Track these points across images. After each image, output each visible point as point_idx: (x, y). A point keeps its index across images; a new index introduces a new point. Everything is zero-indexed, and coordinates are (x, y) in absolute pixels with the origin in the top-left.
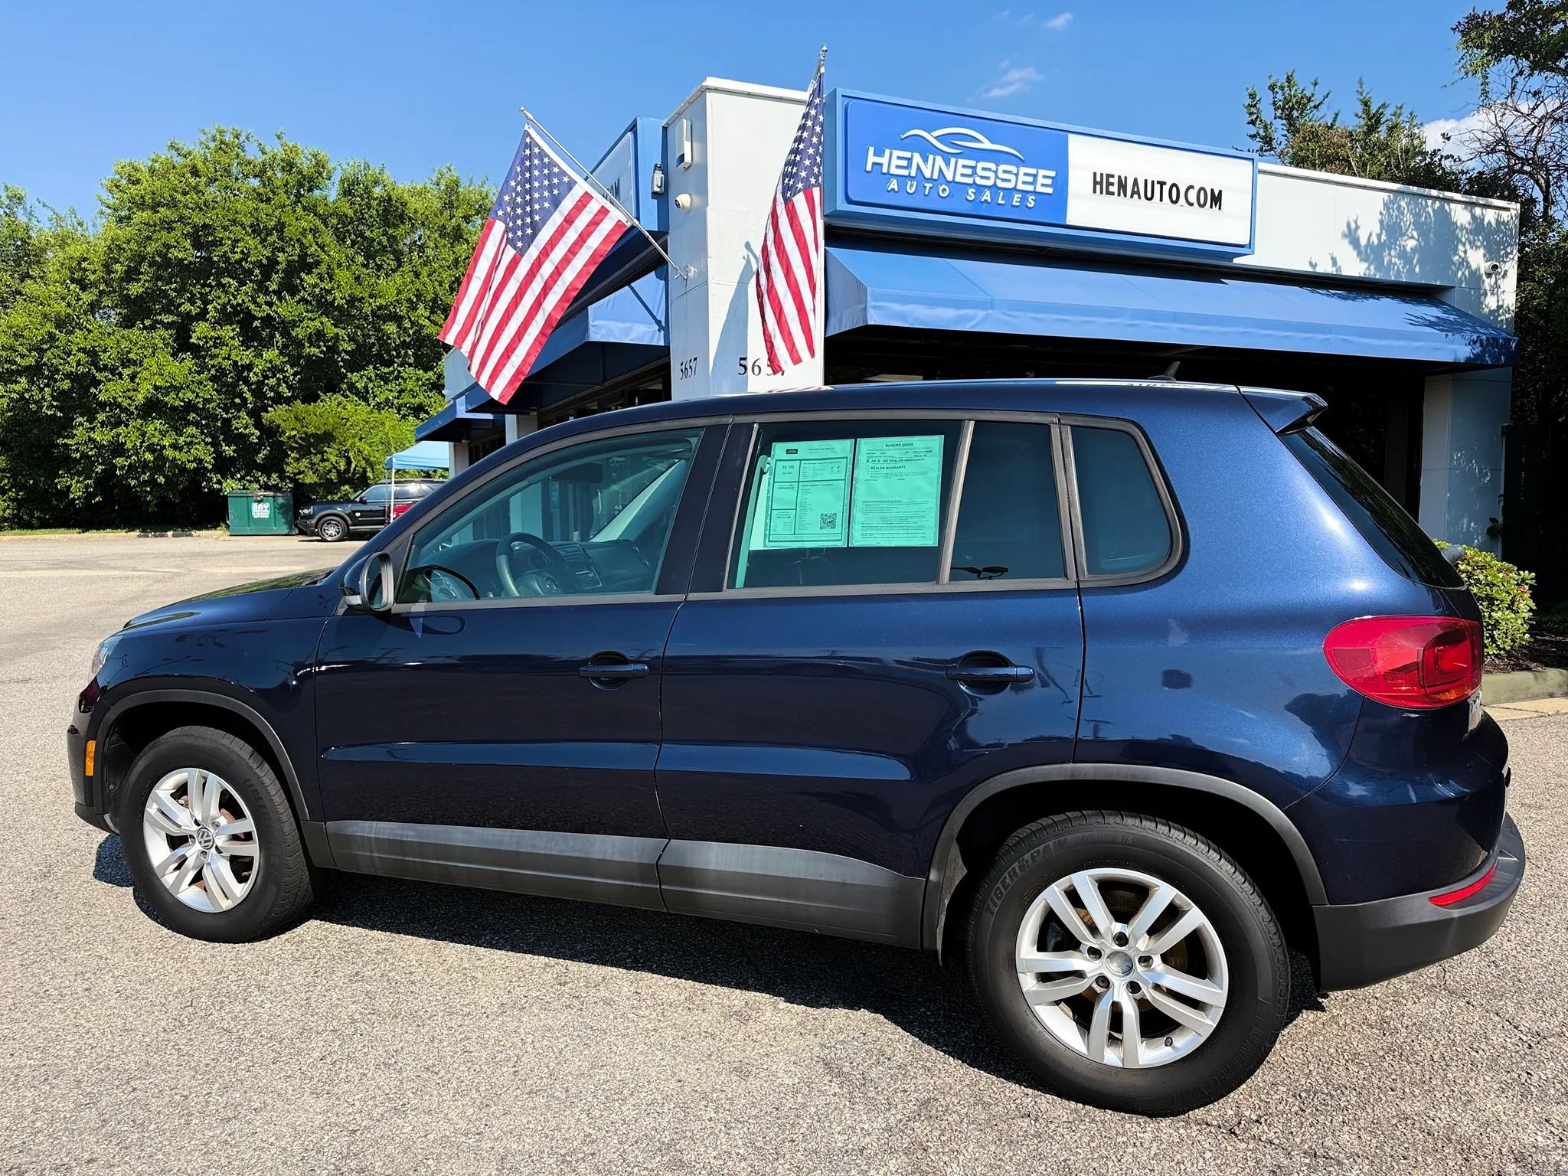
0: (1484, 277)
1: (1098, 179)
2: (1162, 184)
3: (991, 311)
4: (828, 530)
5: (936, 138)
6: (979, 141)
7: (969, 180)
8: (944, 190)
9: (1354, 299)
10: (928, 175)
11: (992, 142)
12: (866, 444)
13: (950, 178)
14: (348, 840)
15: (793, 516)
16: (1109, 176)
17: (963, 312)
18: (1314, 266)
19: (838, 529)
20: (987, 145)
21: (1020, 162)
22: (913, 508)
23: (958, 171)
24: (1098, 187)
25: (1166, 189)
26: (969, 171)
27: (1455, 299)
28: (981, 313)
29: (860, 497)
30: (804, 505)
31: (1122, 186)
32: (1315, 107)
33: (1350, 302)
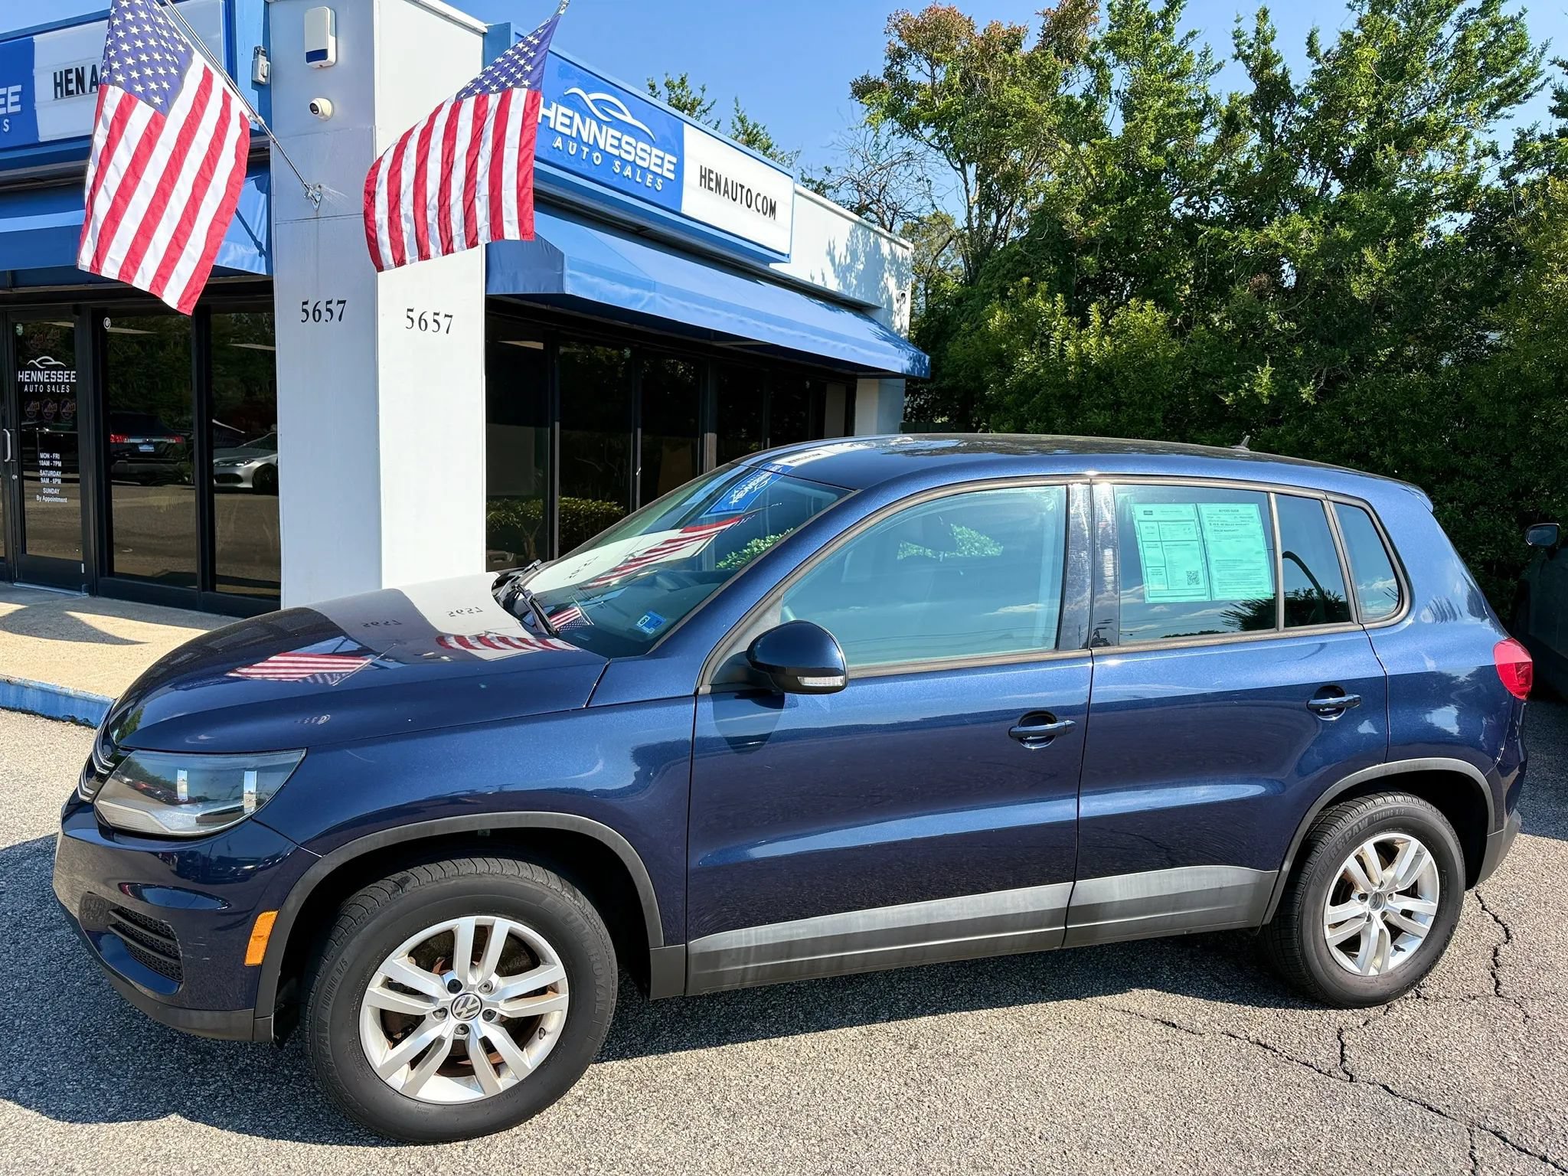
0: (895, 301)
1: (703, 174)
2: (742, 187)
3: (652, 294)
4: (1194, 586)
5: (592, 101)
6: (624, 114)
7: (616, 152)
8: (597, 157)
9: (834, 311)
10: (585, 140)
11: (633, 116)
12: (1206, 509)
13: (602, 147)
14: (715, 957)
15: (1164, 573)
16: (711, 172)
17: (635, 291)
18: (812, 278)
19: (1202, 585)
20: (628, 118)
21: (652, 143)
22: (1252, 566)
23: (607, 139)
24: (703, 180)
25: (745, 191)
26: (616, 143)
27: (879, 316)
28: (648, 295)
29: (1213, 558)
30: (1171, 562)
31: (718, 184)
32: (704, 111)
33: (832, 313)
